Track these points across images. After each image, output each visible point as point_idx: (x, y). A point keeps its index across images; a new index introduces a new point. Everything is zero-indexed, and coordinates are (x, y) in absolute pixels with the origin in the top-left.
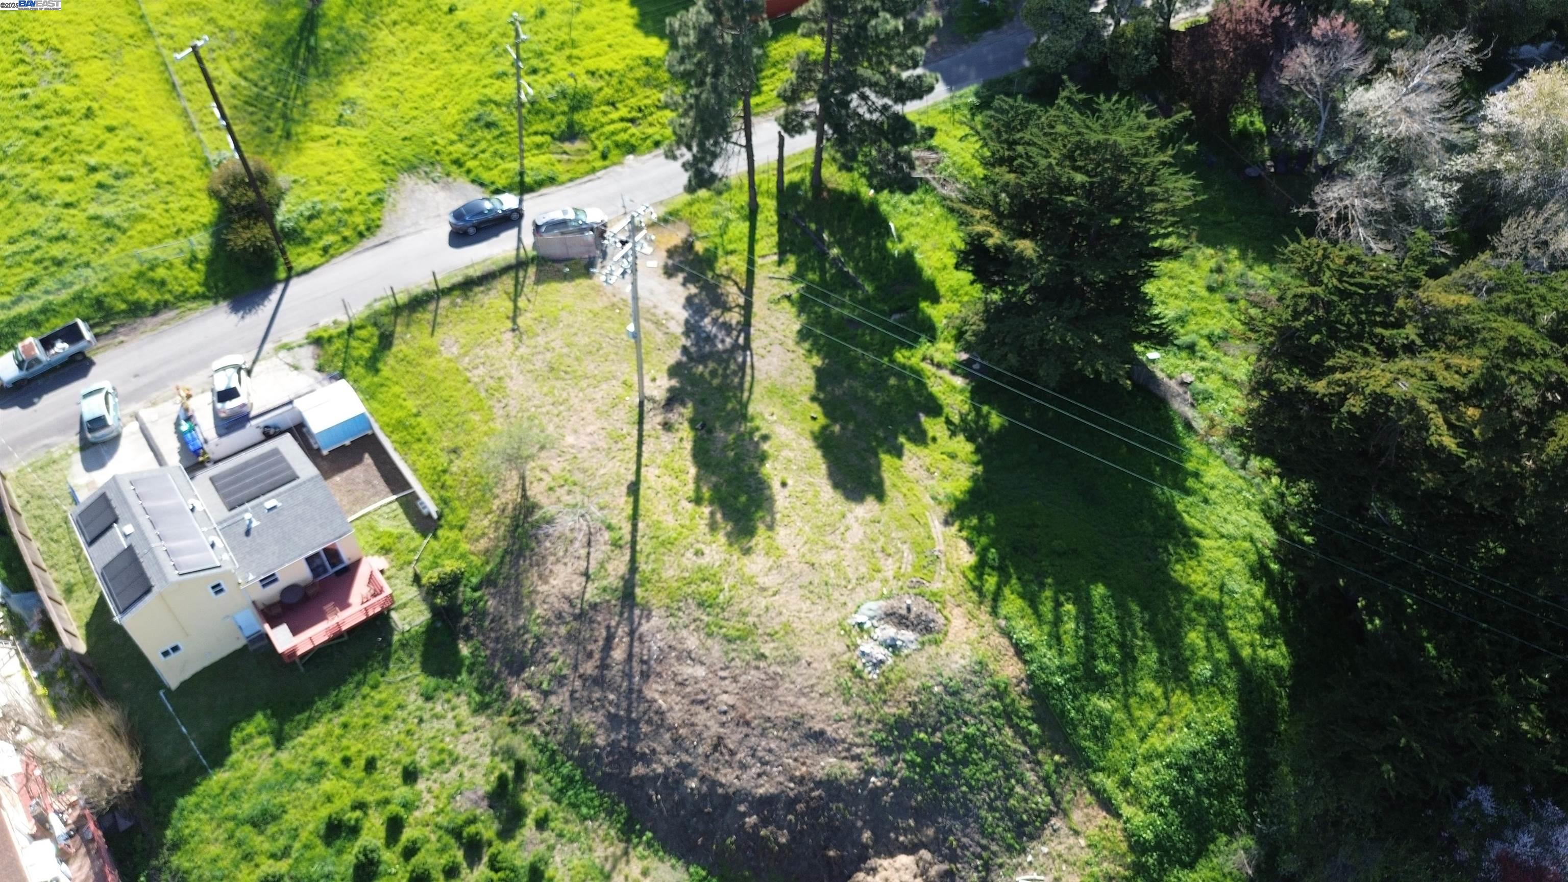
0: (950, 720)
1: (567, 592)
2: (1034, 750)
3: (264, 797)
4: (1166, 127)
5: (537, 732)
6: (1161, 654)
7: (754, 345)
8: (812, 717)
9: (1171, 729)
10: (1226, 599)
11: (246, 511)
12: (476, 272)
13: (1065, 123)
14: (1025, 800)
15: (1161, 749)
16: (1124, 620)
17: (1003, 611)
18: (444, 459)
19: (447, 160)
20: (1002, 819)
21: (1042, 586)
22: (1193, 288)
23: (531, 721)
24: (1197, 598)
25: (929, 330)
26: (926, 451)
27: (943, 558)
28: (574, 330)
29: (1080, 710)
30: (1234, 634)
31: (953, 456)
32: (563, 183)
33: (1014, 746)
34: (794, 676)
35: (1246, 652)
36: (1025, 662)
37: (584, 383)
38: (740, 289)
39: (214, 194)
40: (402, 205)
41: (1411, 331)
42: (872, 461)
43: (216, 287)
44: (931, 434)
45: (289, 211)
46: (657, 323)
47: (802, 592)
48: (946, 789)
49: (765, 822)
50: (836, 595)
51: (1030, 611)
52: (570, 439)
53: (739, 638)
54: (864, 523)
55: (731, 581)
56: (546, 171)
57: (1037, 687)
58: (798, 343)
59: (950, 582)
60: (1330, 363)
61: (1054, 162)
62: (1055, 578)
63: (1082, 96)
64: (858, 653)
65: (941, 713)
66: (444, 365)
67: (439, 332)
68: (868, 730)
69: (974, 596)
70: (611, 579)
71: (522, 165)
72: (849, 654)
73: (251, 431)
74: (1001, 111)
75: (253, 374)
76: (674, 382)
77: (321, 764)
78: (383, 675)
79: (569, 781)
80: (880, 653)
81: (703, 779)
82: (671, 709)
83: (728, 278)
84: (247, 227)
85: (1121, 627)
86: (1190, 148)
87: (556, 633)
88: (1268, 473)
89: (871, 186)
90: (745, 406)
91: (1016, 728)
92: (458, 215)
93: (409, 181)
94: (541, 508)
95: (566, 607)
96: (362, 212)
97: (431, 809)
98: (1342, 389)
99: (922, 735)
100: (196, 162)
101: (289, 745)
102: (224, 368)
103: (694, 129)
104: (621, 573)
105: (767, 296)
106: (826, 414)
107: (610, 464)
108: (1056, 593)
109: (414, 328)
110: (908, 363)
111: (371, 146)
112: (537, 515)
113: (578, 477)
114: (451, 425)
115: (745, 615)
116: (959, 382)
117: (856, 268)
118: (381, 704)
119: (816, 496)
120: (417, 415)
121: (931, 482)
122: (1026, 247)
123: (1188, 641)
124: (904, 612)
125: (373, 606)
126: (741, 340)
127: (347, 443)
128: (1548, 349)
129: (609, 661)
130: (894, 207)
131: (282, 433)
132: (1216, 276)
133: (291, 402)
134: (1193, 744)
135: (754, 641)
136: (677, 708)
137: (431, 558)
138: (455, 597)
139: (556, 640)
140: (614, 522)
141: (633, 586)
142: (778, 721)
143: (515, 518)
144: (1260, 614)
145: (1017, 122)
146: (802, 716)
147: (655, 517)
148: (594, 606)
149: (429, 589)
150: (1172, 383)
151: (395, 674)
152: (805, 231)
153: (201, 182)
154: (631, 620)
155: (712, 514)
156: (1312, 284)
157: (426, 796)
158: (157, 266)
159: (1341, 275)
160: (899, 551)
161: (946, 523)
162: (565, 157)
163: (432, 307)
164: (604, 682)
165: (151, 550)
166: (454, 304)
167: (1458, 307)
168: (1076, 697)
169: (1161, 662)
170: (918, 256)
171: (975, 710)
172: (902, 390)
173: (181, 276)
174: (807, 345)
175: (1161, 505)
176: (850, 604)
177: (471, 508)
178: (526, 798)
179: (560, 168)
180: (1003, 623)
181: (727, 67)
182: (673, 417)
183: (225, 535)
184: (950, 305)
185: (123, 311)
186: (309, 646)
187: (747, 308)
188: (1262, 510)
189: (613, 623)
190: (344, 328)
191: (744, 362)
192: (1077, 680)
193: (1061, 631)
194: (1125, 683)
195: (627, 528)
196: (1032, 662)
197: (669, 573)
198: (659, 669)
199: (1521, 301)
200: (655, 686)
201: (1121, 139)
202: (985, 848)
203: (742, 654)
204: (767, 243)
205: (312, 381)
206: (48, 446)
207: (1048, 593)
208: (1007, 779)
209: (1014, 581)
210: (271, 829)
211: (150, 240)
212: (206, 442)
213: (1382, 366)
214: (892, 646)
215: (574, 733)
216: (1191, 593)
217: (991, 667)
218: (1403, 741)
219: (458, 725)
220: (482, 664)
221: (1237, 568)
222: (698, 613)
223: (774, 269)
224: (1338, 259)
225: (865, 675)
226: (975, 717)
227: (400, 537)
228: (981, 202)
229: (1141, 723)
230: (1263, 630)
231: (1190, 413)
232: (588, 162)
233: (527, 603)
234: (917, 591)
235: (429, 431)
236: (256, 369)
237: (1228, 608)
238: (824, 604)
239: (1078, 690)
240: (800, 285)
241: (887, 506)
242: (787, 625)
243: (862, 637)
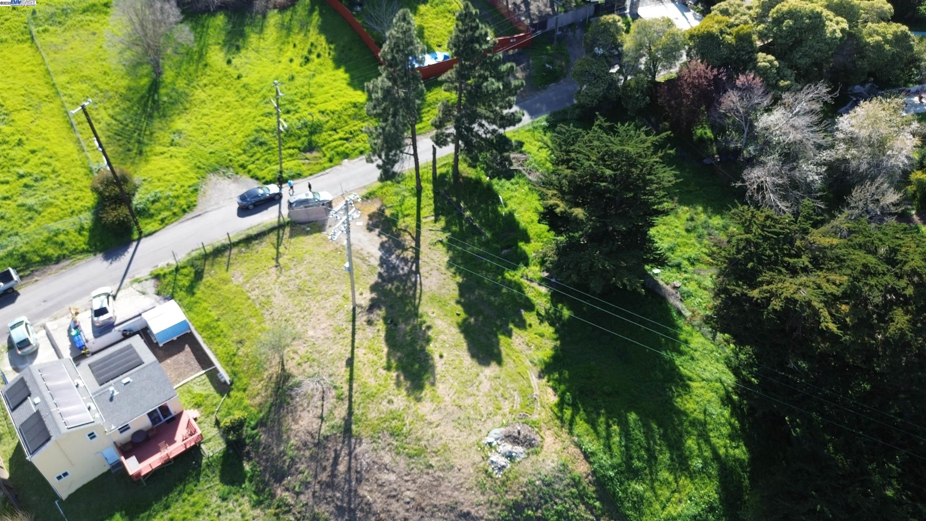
0: (546, 502)
1: (310, 429)
2: (598, 518)
4: (657, 141)
5: (292, 519)
6: (672, 454)
7: (421, 271)
8: (462, 504)
9: (680, 501)
10: (708, 418)
11: (110, 385)
12: (253, 232)
13: (598, 140)
15: (675, 514)
16: (648, 434)
17: (576, 431)
18: (234, 348)
19: (236, 165)
21: (599, 415)
22: (677, 230)
23: (289, 511)
24: (691, 418)
25: (524, 260)
26: (526, 333)
27: (538, 400)
28: (313, 265)
29: (625, 491)
30: (714, 440)
31: (542, 336)
32: (306, 177)
33: (586, 516)
34: (450, 478)
35: (722, 451)
36: (590, 463)
37: (319, 298)
38: (412, 237)
39: (95, 190)
40: (209, 192)
41: (805, 260)
42: (494, 340)
43: (95, 245)
44: (528, 322)
45: (141, 198)
46: (363, 259)
47: (454, 424)
50: (475, 425)
51: (592, 431)
52: (311, 333)
53: (416, 455)
54: (491, 379)
55: (410, 419)
56: (295, 170)
57: (598, 478)
58: (448, 269)
59: (543, 414)
60: (760, 279)
61: (593, 163)
62: (606, 409)
63: (608, 124)
64: (489, 461)
65: (541, 498)
66: (234, 289)
67: (231, 269)
68: (497, 510)
69: (558, 422)
70: (336, 420)
71: (281, 167)
72: (483, 463)
73: (115, 334)
74: (560, 133)
75: (117, 298)
76: (374, 295)
78: (196, 486)
80: (502, 461)
82: (375, 501)
83: (405, 231)
84: (114, 209)
85: (647, 438)
86: (671, 152)
87: (303, 455)
88: (727, 342)
89: (487, 175)
90: (416, 308)
91: (586, 505)
92: (243, 198)
93: (213, 178)
94: (294, 377)
95: (309, 438)
96: (185, 198)
98: (768, 295)
99: (530, 512)
100: (84, 170)
102: (99, 296)
103: (383, 146)
104: (342, 416)
105: (429, 241)
106: (466, 311)
107: (335, 347)
108: (607, 419)
109: (216, 267)
110: (513, 279)
111: (191, 158)
112: (291, 382)
113: (316, 356)
114: (238, 326)
115: (419, 440)
116: (543, 290)
117: (481, 223)
118: (194, 505)
119: (461, 363)
120: (218, 320)
121: (530, 352)
122: (579, 212)
123: (687, 445)
124: (516, 435)
125: (190, 442)
126: (414, 268)
127: (175, 338)
128: (885, 270)
129: (336, 472)
130: (501, 186)
131: (134, 334)
132: (690, 223)
133: (140, 315)
134: (694, 511)
135: (425, 457)
136: (379, 501)
137: (226, 410)
138: (241, 434)
139: (303, 459)
140: (338, 384)
141: (350, 424)
142: (441, 507)
143: (277, 383)
144: (729, 427)
145: (570, 140)
146: (456, 503)
147: (363, 380)
148: (327, 438)
149: (225, 429)
150: (669, 288)
151: (203, 485)
152: (450, 202)
153: (87, 182)
154: (349, 445)
155: (398, 376)
156: (747, 233)
158: (60, 233)
159: (763, 227)
160: (512, 396)
161: (540, 377)
162: (307, 161)
163: (227, 253)
164: (333, 485)
165: (50, 413)
166: (240, 252)
167: (831, 245)
168: (622, 483)
169: (672, 459)
170: (516, 215)
171: (562, 495)
172: (510, 295)
173: (73, 239)
174: (453, 270)
175: (666, 362)
176: (483, 431)
177: (251, 377)
179: (304, 168)
180: (576, 439)
181: (401, 110)
182: (373, 316)
183: (97, 401)
184: (536, 243)
185: (38, 262)
186: (150, 469)
187: (417, 249)
188: (726, 363)
189: (339, 448)
190: (173, 268)
191: (416, 281)
192: (622, 473)
193: (611, 442)
194: (651, 473)
195: (346, 387)
196: (594, 463)
197: (372, 415)
198: (367, 477)
199: (868, 242)
200: (365, 487)
201: (631, 149)
203: (418, 465)
204: (428, 210)
205: (153, 301)
207: (602, 419)
209: (581, 412)
211: (55, 218)
212: (87, 341)
213: (791, 280)
214: (510, 456)
215: (315, 519)
216: (687, 415)
217: (570, 467)
218: (819, 506)
219: (243, 516)
220: (258, 476)
221: (713, 399)
222: (390, 440)
223: (432, 225)
224: (760, 217)
225: (494, 475)
226: (561, 499)
227: (207, 396)
228: (552, 184)
229: (662, 498)
230: (731, 437)
231: (680, 305)
232: (321, 164)
233: (285, 437)
234: (524, 421)
235: (225, 330)
236: (119, 295)
237: (709, 424)
238: (468, 430)
239: (623, 479)
240: (448, 234)
241: (504, 368)
242: (445, 445)
243: (491, 452)
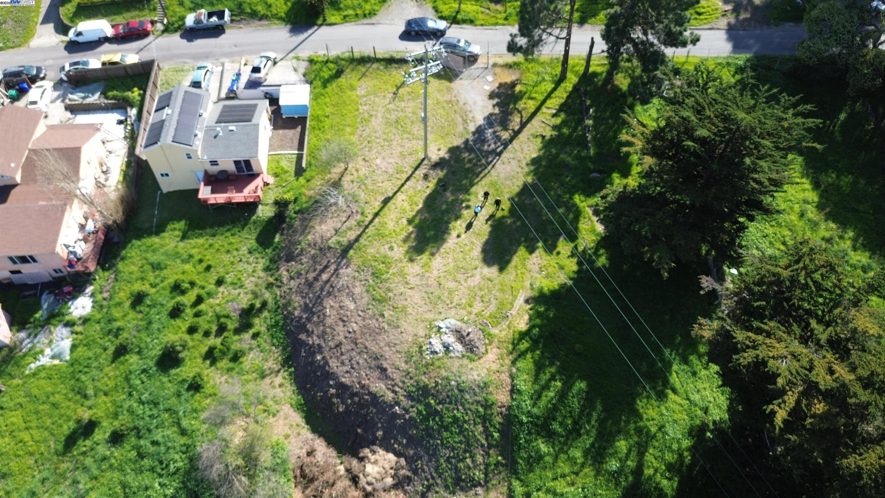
0: (450, 403)
1: (324, 234)
2: (490, 446)
3: (163, 258)
5: (278, 293)
6: (596, 441)
7: (504, 155)
8: (386, 359)
9: (573, 484)
10: (660, 435)
11: (222, 126)
12: (398, 56)
14: (469, 468)
15: (558, 491)
16: (587, 410)
17: (519, 364)
20: (451, 469)
21: (552, 364)
23: (280, 287)
24: (642, 424)
26: (549, 257)
27: (510, 319)
29: (528, 442)
30: (649, 457)
31: (561, 268)
32: (476, 25)
33: (479, 437)
34: (391, 334)
35: (648, 472)
36: (512, 398)
37: (405, 136)
38: (521, 121)
42: (515, 248)
43: (290, 17)
44: (558, 249)
46: (465, 121)
47: (424, 295)
48: (430, 436)
49: (337, 396)
50: (440, 306)
51: (534, 373)
53: (378, 300)
54: (484, 278)
55: (395, 271)
56: (471, 16)
57: (510, 415)
58: (527, 165)
59: (504, 333)
62: (562, 364)
64: (428, 341)
65: (448, 396)
66: (354, 97)
67: (364, 79)
68: (409, 382)
69: (511, 347)
70: (345, 239)
71: (460, 7)
72: (423, 339)
73: (257, 92)
75: (277, 65)
77: (191, 256)
78: (239, 232)
79: (277, 323)
80: (438, 347)
81: (324, 358)
82: (330, 316)
83: (520, 112)
87: (310, 252)
90: (472, 185)
91: (486, 429)
92: (411, 22)
95: (319, 241)
96: (372, 4)
97: (217, 302)
99: (432, 402)
101: (186, 241)
102: (264, 57)
104: (351, 239)
105: (533, 131)
106: (512, 210)
107: (387, 183)
109: (354, 73)
110: (579, 204)
113: (368, 181)
114: (336, 128)
115: (389, 290)
116: (600, 229)
117: (594, 138)
118: (231, 244)
119: (470, 250)
120: (327, 117)
121: (537, 276)
123: (618, 444)
124: (465, 334)
125: (251, 198)
126: (499, 150)
127: (296, 117)
129: (320, 278)
131: (269, 98)
133: (280, 86)
135: (384, 306)
136: (332, 317)
137: (289, 188)
138: (286, 212)
139: (308, 255)
141: (351, 248)
142: (370, 351)
144: (676, 456)
146: (382, 356)
147: (386, 220)
148: (330, 248)
151: (245, 234)
152: (582, 102)
154: (339, 263)
155: (412, 232)
157: (220, 295)
160: (489, 301)
162: (487, 11)
163: (368, 65)
164: (312, 286)
165: (170, 125)
166: (378, 69)
168: (530, 433)
169: (592, 445)
171: (467, 406)
172: (563, 218)
173: (279, 5)
174: (532, 168)
176: (443, 315)
177: (318, 173)
178: (256, 321)
179: (481, 16)
180: (514, 370)
182: (432, 173)
183: (205, 133)
185: (248, 13)
186: (216, 202)
187: (516, 134)
189: (332, 261)
190: (325, 59)
191: (491, 161)
192: (536, 425)
193: (544, 394)
194: (565, 444)
195: (370, 217)
196: (515, 400)
197: (371, 251)
198: (336, 294)
200: (330, 301)
202: (433, 478)
203: (375, 309)
204: (554, 103)
205: (297, 79)
206: (185, 63)
207: (553, 370)
208: (465, 451)
209: (538, 352)
210: (157, 272)
212: (239, 88)
214: (447, 348)
215: (289, 303)
216: (641, 419)
217: (491, 389)
219: (254, 271)
220: (279, 249)
222: (370, 278)
223: (548, 117)
225: (424, 355)
226: (465, 410)
227: (286, 172)
229: (559, 470)
230: (670, 467)
232: (497, 18)
233: (308, 231)
234: (481, 327)
235: (326, 127)
236: (279, 64)
237: (657, 441)
238: (430, 307)
239: (533, 431)
240: (555, 133)
241: (503, 276)
242: (405, 307)
243: (436, 335)
